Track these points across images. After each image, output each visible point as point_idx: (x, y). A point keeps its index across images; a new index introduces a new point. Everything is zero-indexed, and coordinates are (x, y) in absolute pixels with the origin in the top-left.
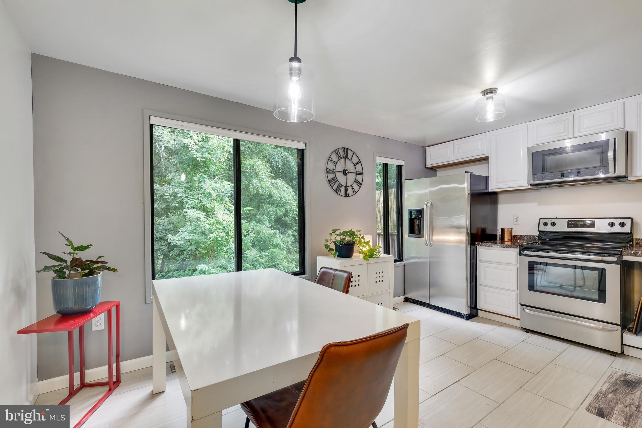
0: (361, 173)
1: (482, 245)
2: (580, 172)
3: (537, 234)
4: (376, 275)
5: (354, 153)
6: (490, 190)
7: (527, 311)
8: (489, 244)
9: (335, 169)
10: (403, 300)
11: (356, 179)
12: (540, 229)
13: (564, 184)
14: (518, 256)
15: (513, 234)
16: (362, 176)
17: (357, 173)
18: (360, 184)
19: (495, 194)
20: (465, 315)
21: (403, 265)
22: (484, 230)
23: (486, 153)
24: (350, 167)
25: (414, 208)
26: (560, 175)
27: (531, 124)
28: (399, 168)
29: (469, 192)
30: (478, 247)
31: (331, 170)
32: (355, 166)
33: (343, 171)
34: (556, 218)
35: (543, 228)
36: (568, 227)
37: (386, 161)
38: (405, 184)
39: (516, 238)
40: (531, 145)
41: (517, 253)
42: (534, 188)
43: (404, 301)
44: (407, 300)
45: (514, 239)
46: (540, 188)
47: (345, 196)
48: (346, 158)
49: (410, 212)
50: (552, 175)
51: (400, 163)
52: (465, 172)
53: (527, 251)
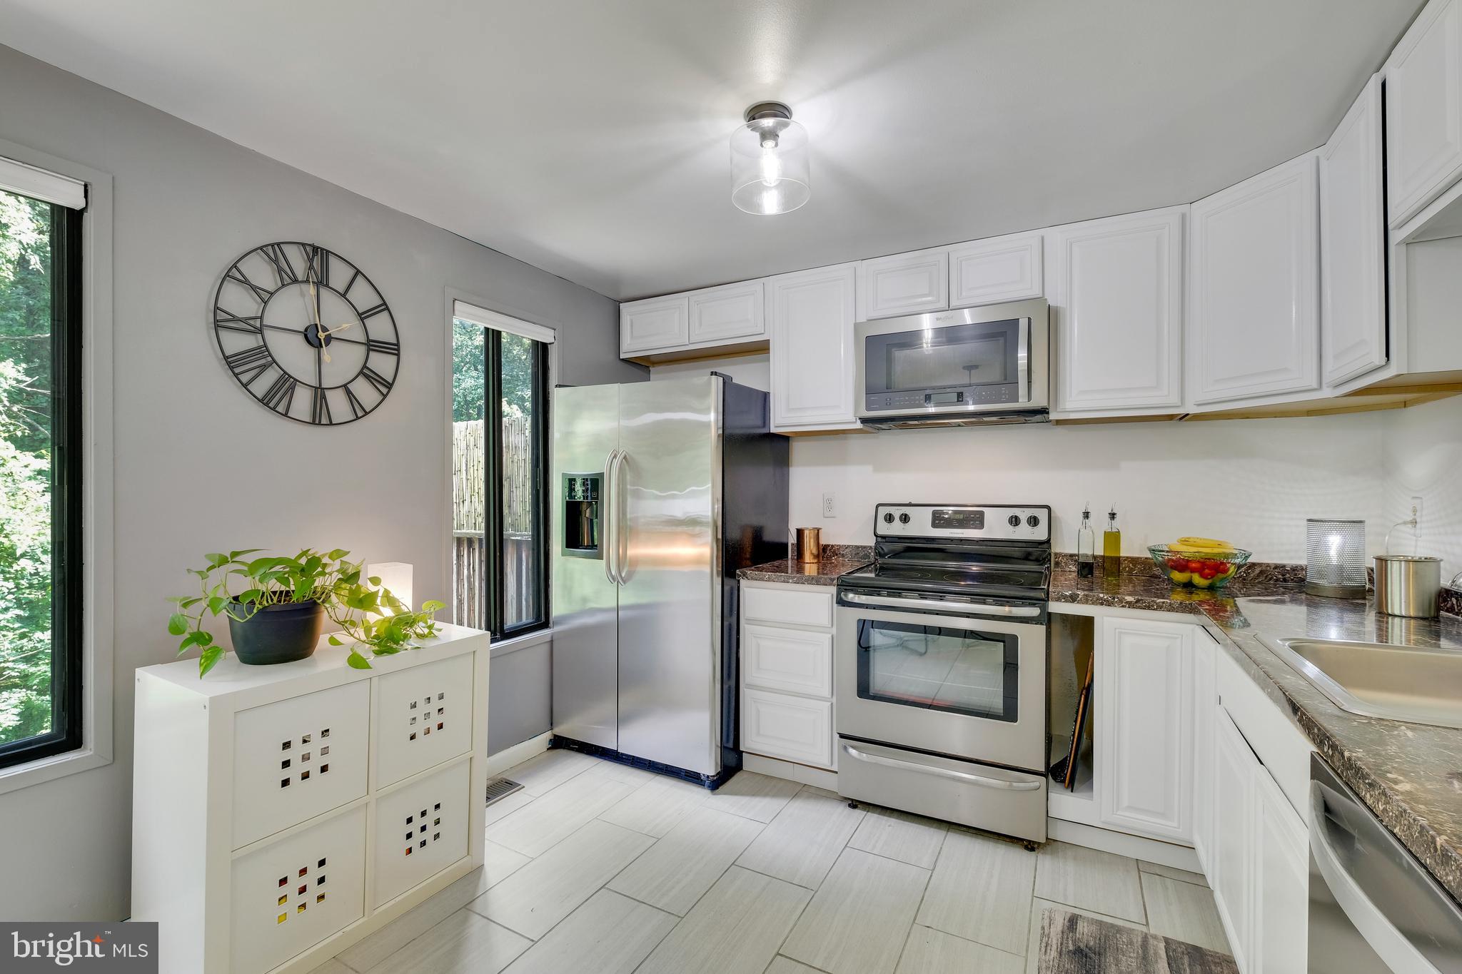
0: (393, 349)
1: (752, 579)
2: (962, 393)
3: (871, 542)
4: (414, 713)
5: (358, 272)
6: (773, 430)
7: (853, 752)
8: (767, 575)
9: (261, 318)
10: (547, 745)
11: (365, 366)
12: (880, 532)
13: (929, 422)
14: (835, 605)
15: (823, 542)
16: (395, 357)
17: (372, 346)
18: (385, 386)
19: (784, 439)
20: (708, 777)
21: (549, 639)
22: (757, 533)
23: (763, 332)
24: (338, 318)
25: (583, 469)
26: (923, 397)
27: (863, 267)
28: (541, 351)
29: (720, 432)
30: (743, 582)
31: (240, 320)
32: (362, 320)
33: (306, 330)
34: (910, 505)
35: (885, 529)
36: (934, 525)
37: (497, 322)
38: (558, 397)
39: (828, 552)
40: (862, 318)
41: (832, 598)
42: (867, 428)
43: (548, 749)
44: (559, 743)
45: (826, 554)
46: (879, 429)
47: (313, 423)
48: (322, 282)
49: (571, 482)
50: (907, 398)
51: (545, 336)
52: (712, 373)
53: (857, 593)
